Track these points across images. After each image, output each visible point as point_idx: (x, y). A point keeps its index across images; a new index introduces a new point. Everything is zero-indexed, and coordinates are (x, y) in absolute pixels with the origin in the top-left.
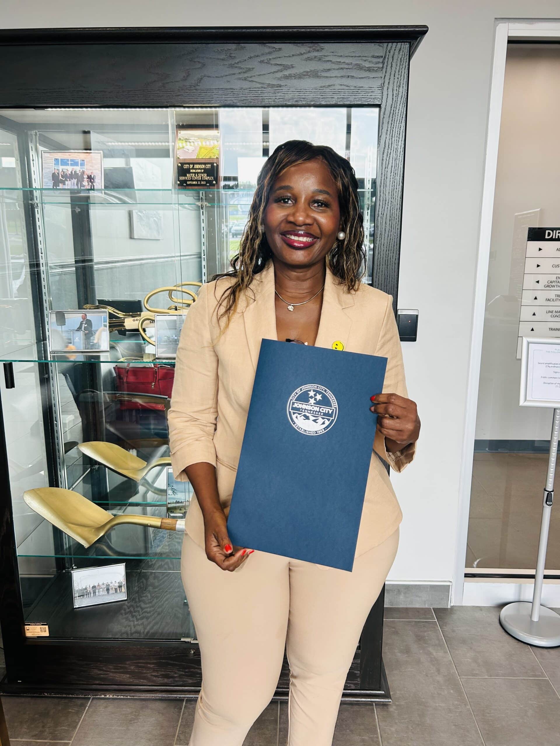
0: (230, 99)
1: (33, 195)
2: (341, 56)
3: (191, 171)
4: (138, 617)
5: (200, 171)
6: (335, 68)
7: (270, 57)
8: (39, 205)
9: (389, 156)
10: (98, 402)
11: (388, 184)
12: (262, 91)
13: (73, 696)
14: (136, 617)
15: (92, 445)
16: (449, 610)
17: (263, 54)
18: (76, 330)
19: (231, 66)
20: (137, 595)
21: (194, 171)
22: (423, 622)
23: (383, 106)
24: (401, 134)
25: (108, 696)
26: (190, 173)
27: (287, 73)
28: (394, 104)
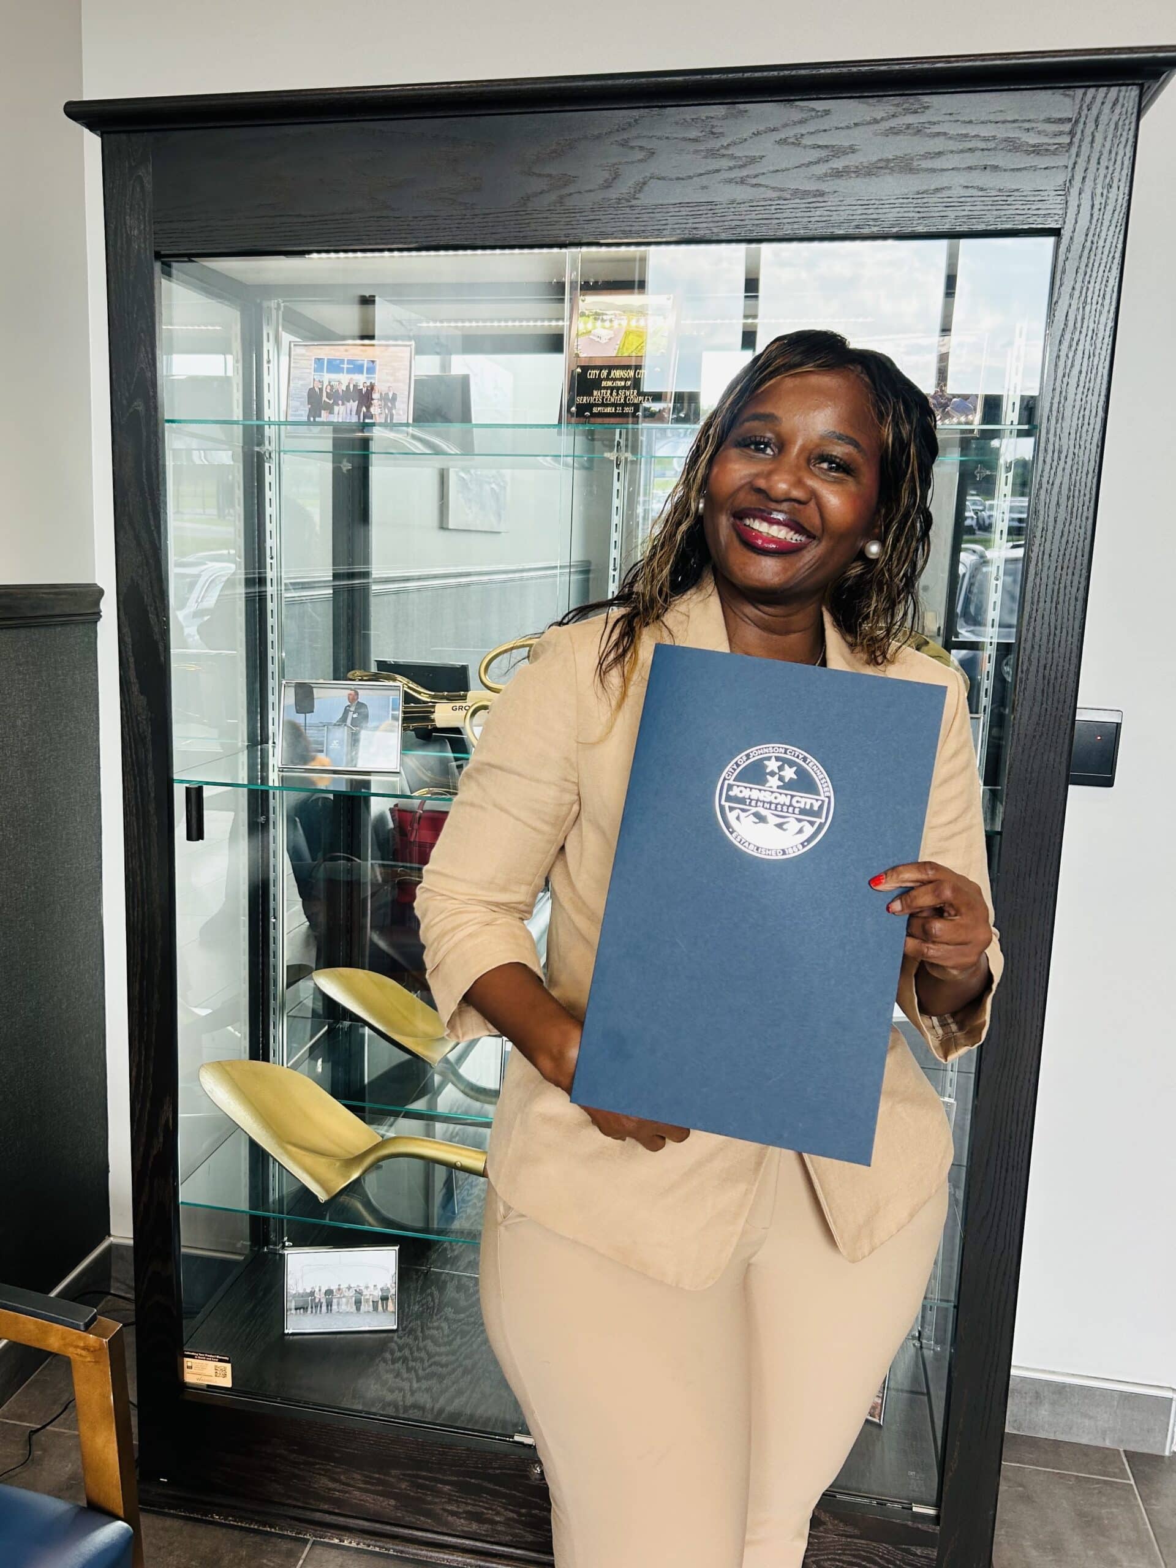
0: (705, 225)
1: (263, 436)
2: (970, 122)
3: (604, 384)
4: (420, 1372)
5: (623, 383)
6: (954, 149)
7: (804, 132)
8: (273, 455)
9: (1073, 348)
10: (359, 883)
11: (1068, 413)
12: (778, 207)
13: (273, 1530)
14: (416, 1371)
15: (341, 975)
16: (1167, 1461)
17: (785, 125)
18: (335, 725)
19: (713, 154)
20: (419, 1322)
21: (610, 383)
22: (1098, 1481)
23: (1066, 234)
24: (1108, 297)
25: (346, 1543)
26: (600, 388)
27: (838, 164)
28: (1093, 227)
